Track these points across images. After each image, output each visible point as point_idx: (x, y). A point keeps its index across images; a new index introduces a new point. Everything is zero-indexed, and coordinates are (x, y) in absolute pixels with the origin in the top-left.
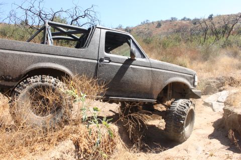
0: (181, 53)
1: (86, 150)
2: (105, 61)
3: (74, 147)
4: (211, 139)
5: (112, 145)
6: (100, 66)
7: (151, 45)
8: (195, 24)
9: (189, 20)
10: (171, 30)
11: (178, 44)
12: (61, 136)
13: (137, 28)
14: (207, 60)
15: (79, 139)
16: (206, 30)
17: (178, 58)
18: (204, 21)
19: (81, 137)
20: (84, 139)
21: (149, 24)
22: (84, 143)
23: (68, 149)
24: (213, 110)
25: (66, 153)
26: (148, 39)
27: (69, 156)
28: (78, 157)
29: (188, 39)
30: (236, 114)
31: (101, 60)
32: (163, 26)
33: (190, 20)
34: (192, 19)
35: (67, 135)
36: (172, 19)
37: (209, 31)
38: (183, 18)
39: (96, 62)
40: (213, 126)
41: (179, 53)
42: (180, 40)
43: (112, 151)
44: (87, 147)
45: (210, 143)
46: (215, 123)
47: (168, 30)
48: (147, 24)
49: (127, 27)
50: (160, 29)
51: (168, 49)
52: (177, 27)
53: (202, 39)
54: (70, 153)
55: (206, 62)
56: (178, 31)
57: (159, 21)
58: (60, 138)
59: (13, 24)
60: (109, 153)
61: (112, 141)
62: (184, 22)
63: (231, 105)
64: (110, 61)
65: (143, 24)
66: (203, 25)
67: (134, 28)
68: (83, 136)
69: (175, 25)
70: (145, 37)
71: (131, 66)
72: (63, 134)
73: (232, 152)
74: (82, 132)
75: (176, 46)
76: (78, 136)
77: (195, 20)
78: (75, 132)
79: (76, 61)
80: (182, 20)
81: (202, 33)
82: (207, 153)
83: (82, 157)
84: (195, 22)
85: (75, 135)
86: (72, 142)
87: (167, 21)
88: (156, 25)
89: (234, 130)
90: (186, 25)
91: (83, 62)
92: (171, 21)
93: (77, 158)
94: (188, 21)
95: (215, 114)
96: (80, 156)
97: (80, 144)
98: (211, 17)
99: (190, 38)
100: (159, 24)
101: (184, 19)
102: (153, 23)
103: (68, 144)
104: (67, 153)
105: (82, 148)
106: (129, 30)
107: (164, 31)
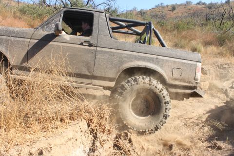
8: (210, 8)
9: (204, 4)
13: (152, 10)
16: (223, 15)
18: (222, 5)
21: (163, 7)
26: (162, 22)
32: (177, 10)
33: (206, 4)
34: (208, 4)
36: (187, 3)
37: (226, 15)
42: (195, 25)
47: (183, 14)
48: (161, 7)
49: (141, 10)
50: (174, 12)
52: (192, 11)
57: (173, 5)
59: (31, 3)
62: (199, 7)
65: (157, 6)
67: (148, 11)
69: (189, 9)
70: (158, 20)
77: (211, 4)
80: (197, 4)
84: (211, 6)
87: (181, 5)
88: (170, 8)
90: (201, 10)
92: (185, 5)
94: (203, 6)
98: (228, 2)
100: (174, 8)
101: (199, 3)
102: (167, 6)
106: (142, 12)
107: (178, 15)
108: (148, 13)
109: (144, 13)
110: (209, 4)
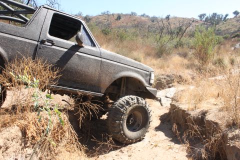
0: (137, 48)
1: (33, 138)
2: (46, 43)
3: (20, 134)
4: (156, 131)
5: (62, 133)
6: (40, 48)
7: (109, 37)
8: (153, 21)
9: (147, 16)
10: (129, 24)
11: (135, 38)
12: (5, 122)
13: (97, 17)
14: (160, 57)
15: (27, 126)
16: (162, 29)
17: (134, 52)
18: (162, 20)
19: (29, 123)
20: (32, 126)
21: (109, 15)
22: (32, 130)
23: (13, 135)
24: (161, 105)
25: (10, 140)
26: (107, 30)
27: (14, 143)
28: (25, 144)
29: (145, 35)
30: (181, 109)
31: (43, 42)
32: (122, 19)
33: (149, 17)
35: (13, 121)
36: (132, 13)
37: (164, 31)
38: (142, 14)
39: (36, 43)
40: (160, 119)
41: (135, 48)
42: (137, 35)
43: (61, 139)
44: (35, 135)
45: (156, 135)
46: (161, 116)
47: (127, 23)
48: (107, 15)
49: (87, 16)
50: (119, 21)
51: (125, 43)
52: (136, 22)
53: (158, 37)
54: (15, 140)
55: (159, 60)
56: (136, 26)
57: (119, 14)
58: (5, 124)
60: (57, 141)
61: (62, 128)
62: (143, 18)
63: (177, 101)
64: (53, 44)
65: (103, 14)
66: (161, 23)
67: (94, 17)
68: (31, 122)
69: (134, 20)
70: (103, 28)
71: (77, 53)
72: (9, 120)
73: (173, 143)
74: (30, 118)
75: (133, 40)
76: (26, 123)
77: (154, 17)
78: (23, 118)
79: (12, 39)
80: (141, 16)
81: (158, 31)
82: (152, 144)
83: (28, 145)
84: (154, 20)
85: (22, 121)
86: (18, 128)
87: (127, 15)
88: (116, 17)
89: (178, 124)
90: (145, 22)
91: (20, 41)
92: (131, 15)
93: (23, 145)
94: (147, 18)
95: (163, 108)
96: (27, 143)
97: (27, 131)
98: (168, 18)
99: (146, 34)
100: (119, 17)
101: (143, 16)
102: (113, 15)
103: (14, 131)
104: (12, 140)
105: (30, 135)
106: (88, 18)
107: (123, 24)
108: (93, 19)
109: (90, 19)
110: (152, 17)
